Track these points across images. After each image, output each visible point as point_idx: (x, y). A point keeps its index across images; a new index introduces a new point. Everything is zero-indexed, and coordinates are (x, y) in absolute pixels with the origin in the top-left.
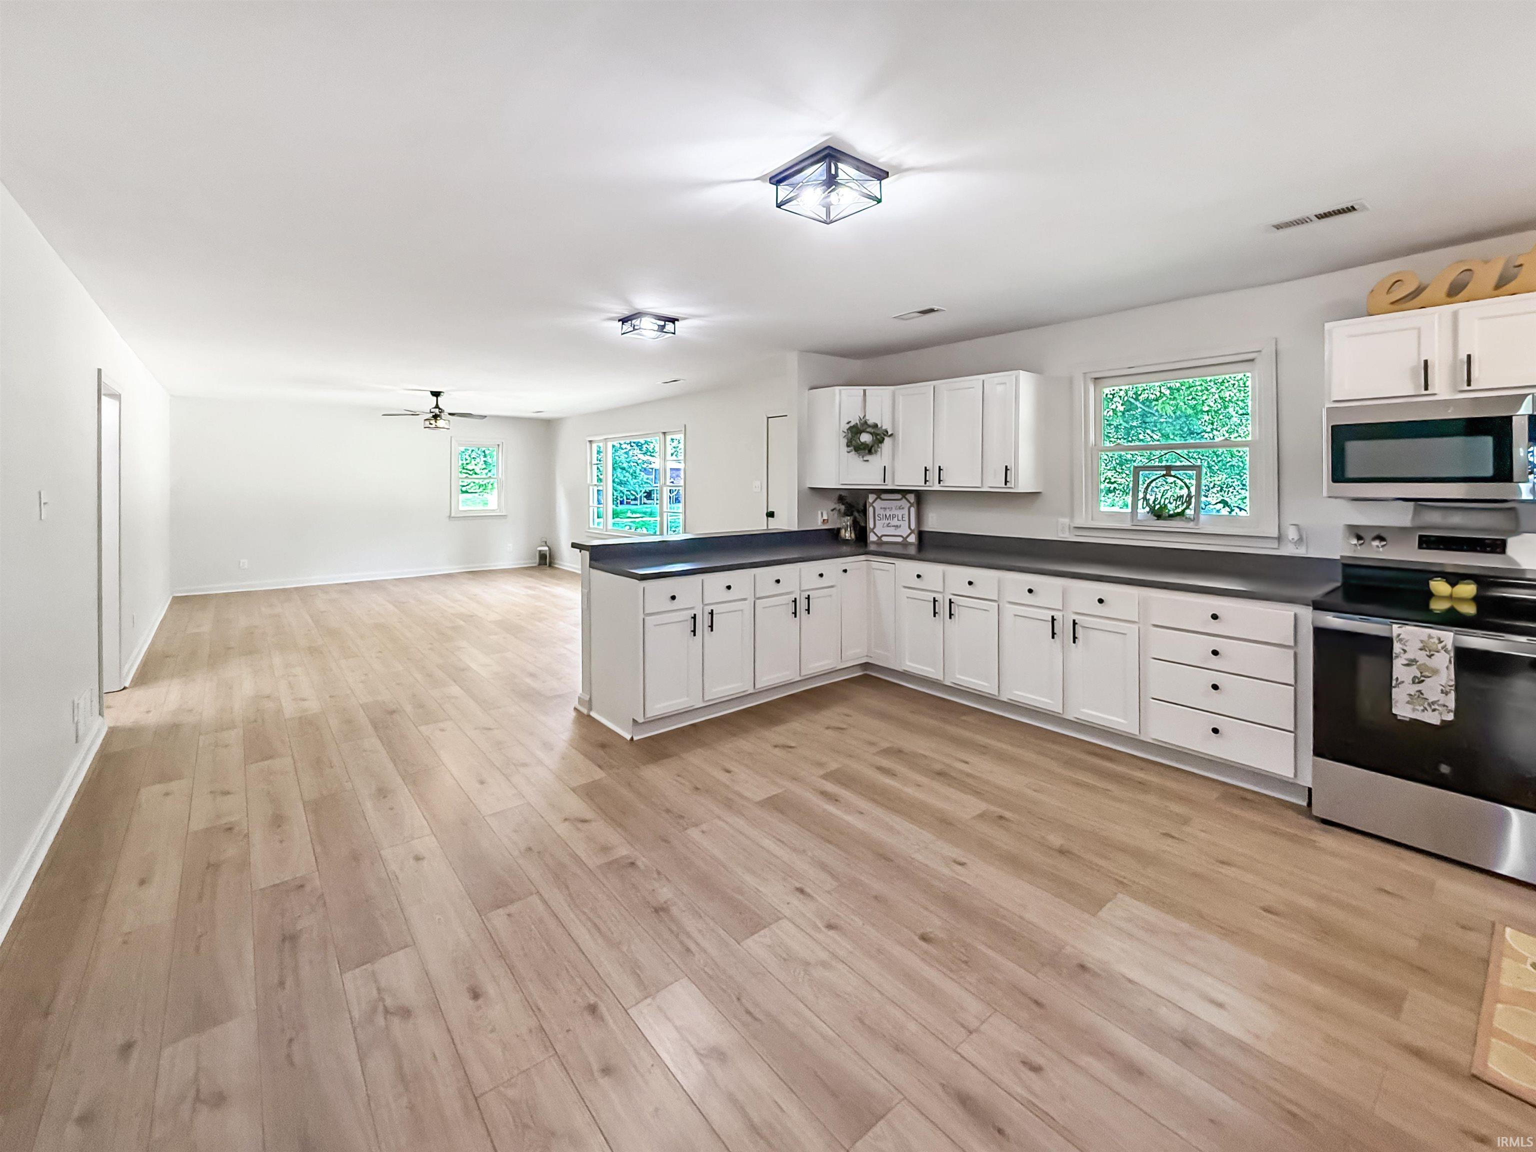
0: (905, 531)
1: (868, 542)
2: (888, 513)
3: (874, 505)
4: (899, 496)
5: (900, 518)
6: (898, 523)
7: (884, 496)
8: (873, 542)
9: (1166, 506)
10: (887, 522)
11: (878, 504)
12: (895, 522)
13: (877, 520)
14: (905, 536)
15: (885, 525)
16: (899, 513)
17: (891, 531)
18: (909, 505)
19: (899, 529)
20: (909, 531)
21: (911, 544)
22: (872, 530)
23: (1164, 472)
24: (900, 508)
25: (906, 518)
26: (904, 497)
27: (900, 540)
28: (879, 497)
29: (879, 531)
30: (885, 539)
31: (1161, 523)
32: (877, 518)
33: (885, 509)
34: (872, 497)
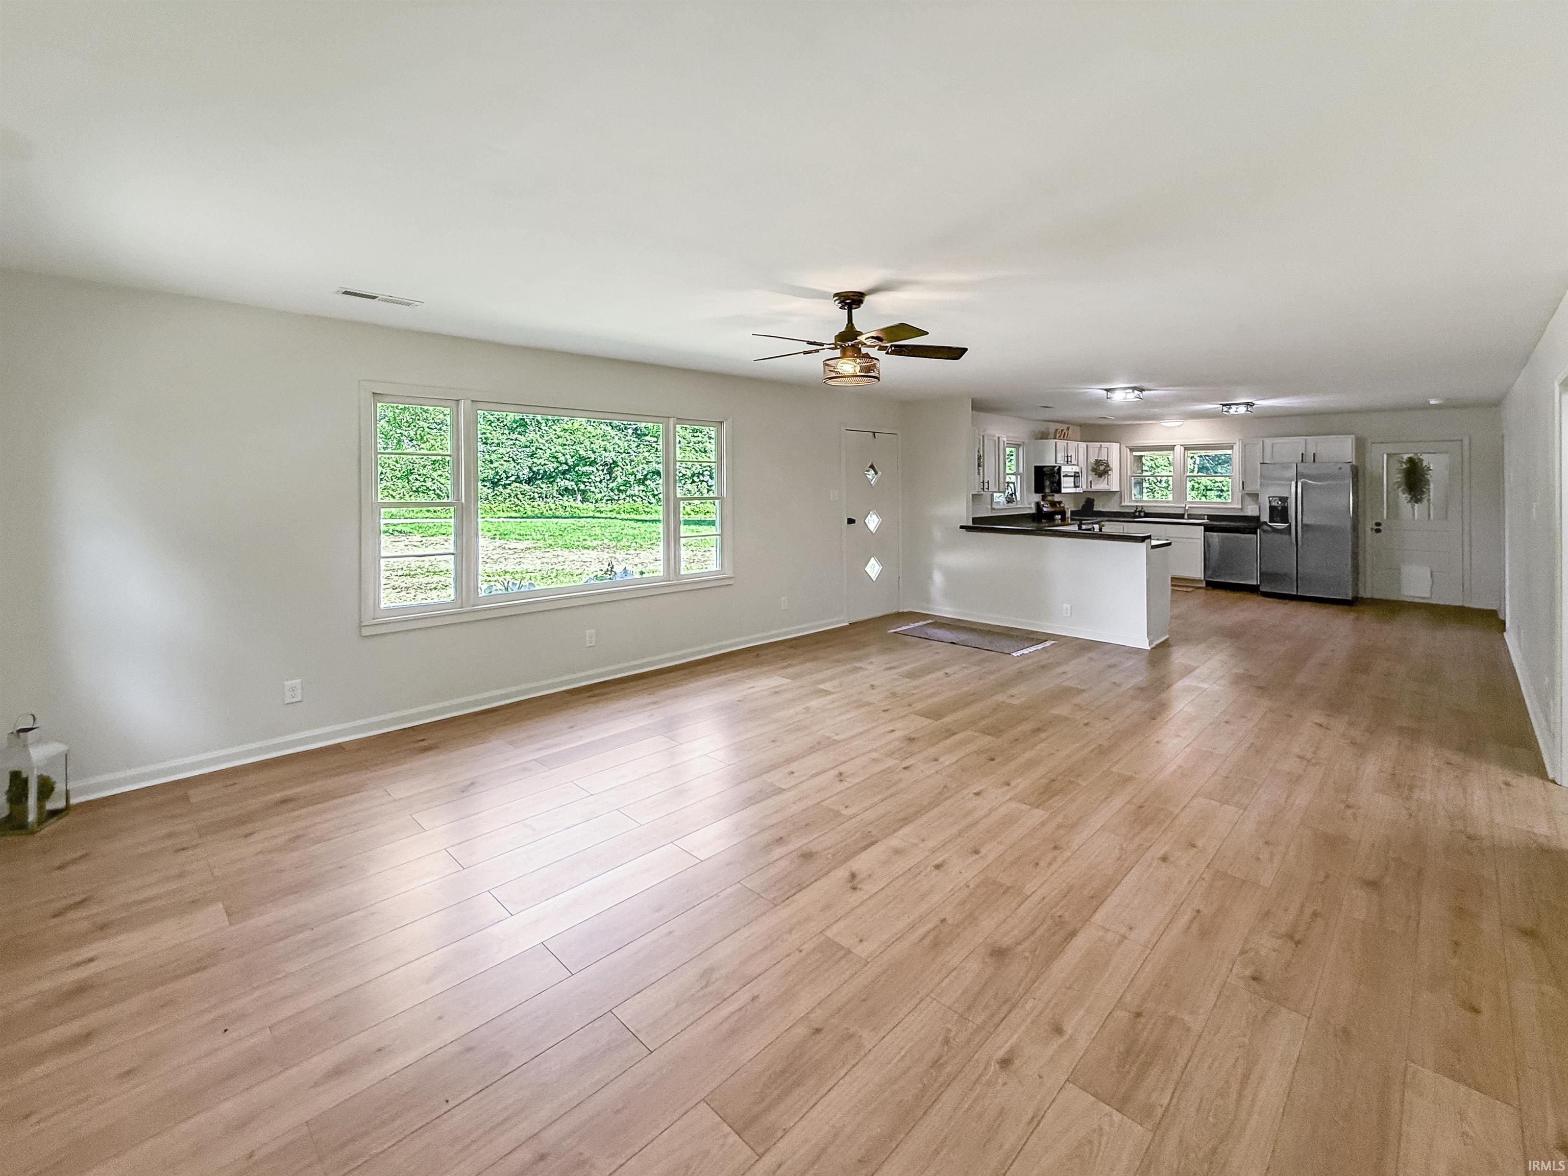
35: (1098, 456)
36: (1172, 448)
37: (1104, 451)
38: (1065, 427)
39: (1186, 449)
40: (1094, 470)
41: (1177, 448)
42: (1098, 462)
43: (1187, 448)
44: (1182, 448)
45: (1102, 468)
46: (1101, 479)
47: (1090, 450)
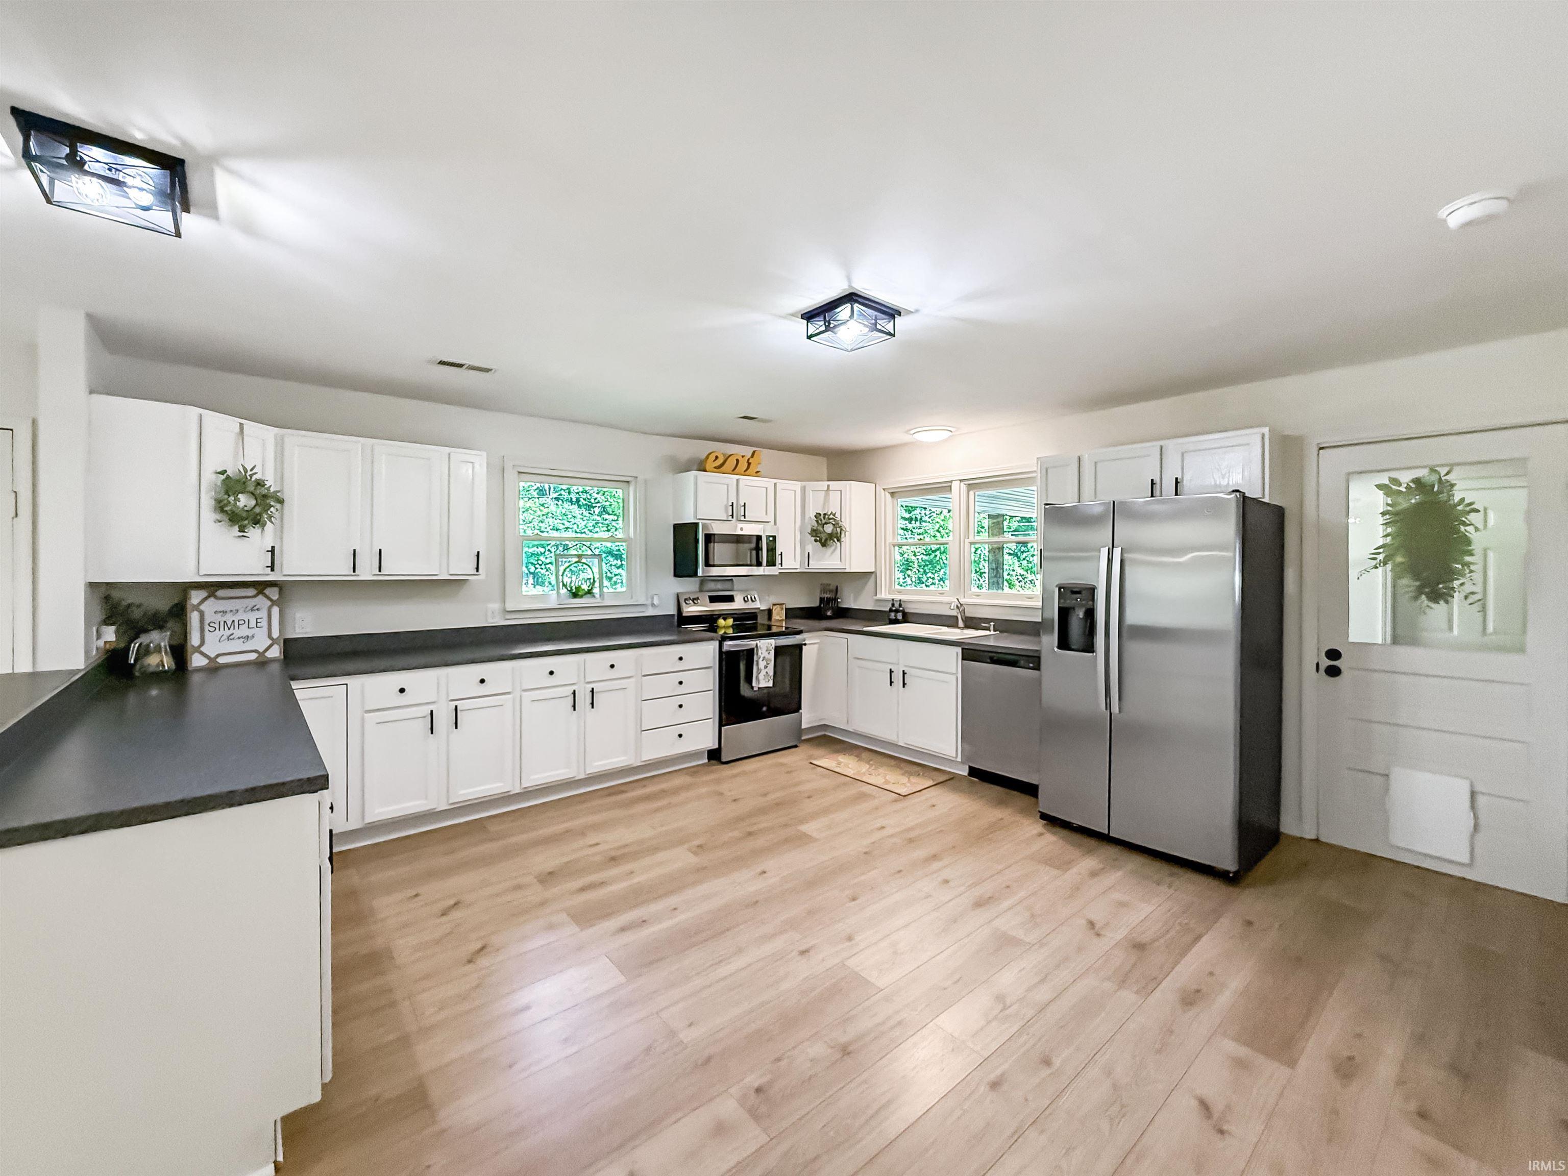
0: (261, 642)
1: (189, 669)
2: (229, 618)
3: (202, 607)
4: (251, 592)
5: (253, 624)
6: (249, 633)
7: (220, 593)
8: (199, 670)
9: (580, 586)
10: (228, 632)
11: (210, 607)
12: (244, 631)
13: (206, 630)
14: (261, 651)
15: (225, 637)
16: (252, 616)
17: (237, 646)
18: (269, 603)
19: (250, 642)
20: (270, 642)
21: (273, 660)
22: (198, 650)
23: (577, 560)
24: (252, 610)
25: (264, 623)
26: (261, 592)
27: (253, 656)
28: (212, 595)
29: (211, 649)
30: (221, 660)
31: (577, 600)
32: (207, 628)
33: (224, 612)
34: (195, 597)
35: (824, 508)
36: (945, 487)
37: (834, 497)
38: (747, 451)
39: (970, 487)
40: (814, 533)
41: (955, 485)
42: (822, 519)
43: (973, 485)
44: (964, 488)
45: (829, 529)
46: (829, 550)
47: (810, 495)
